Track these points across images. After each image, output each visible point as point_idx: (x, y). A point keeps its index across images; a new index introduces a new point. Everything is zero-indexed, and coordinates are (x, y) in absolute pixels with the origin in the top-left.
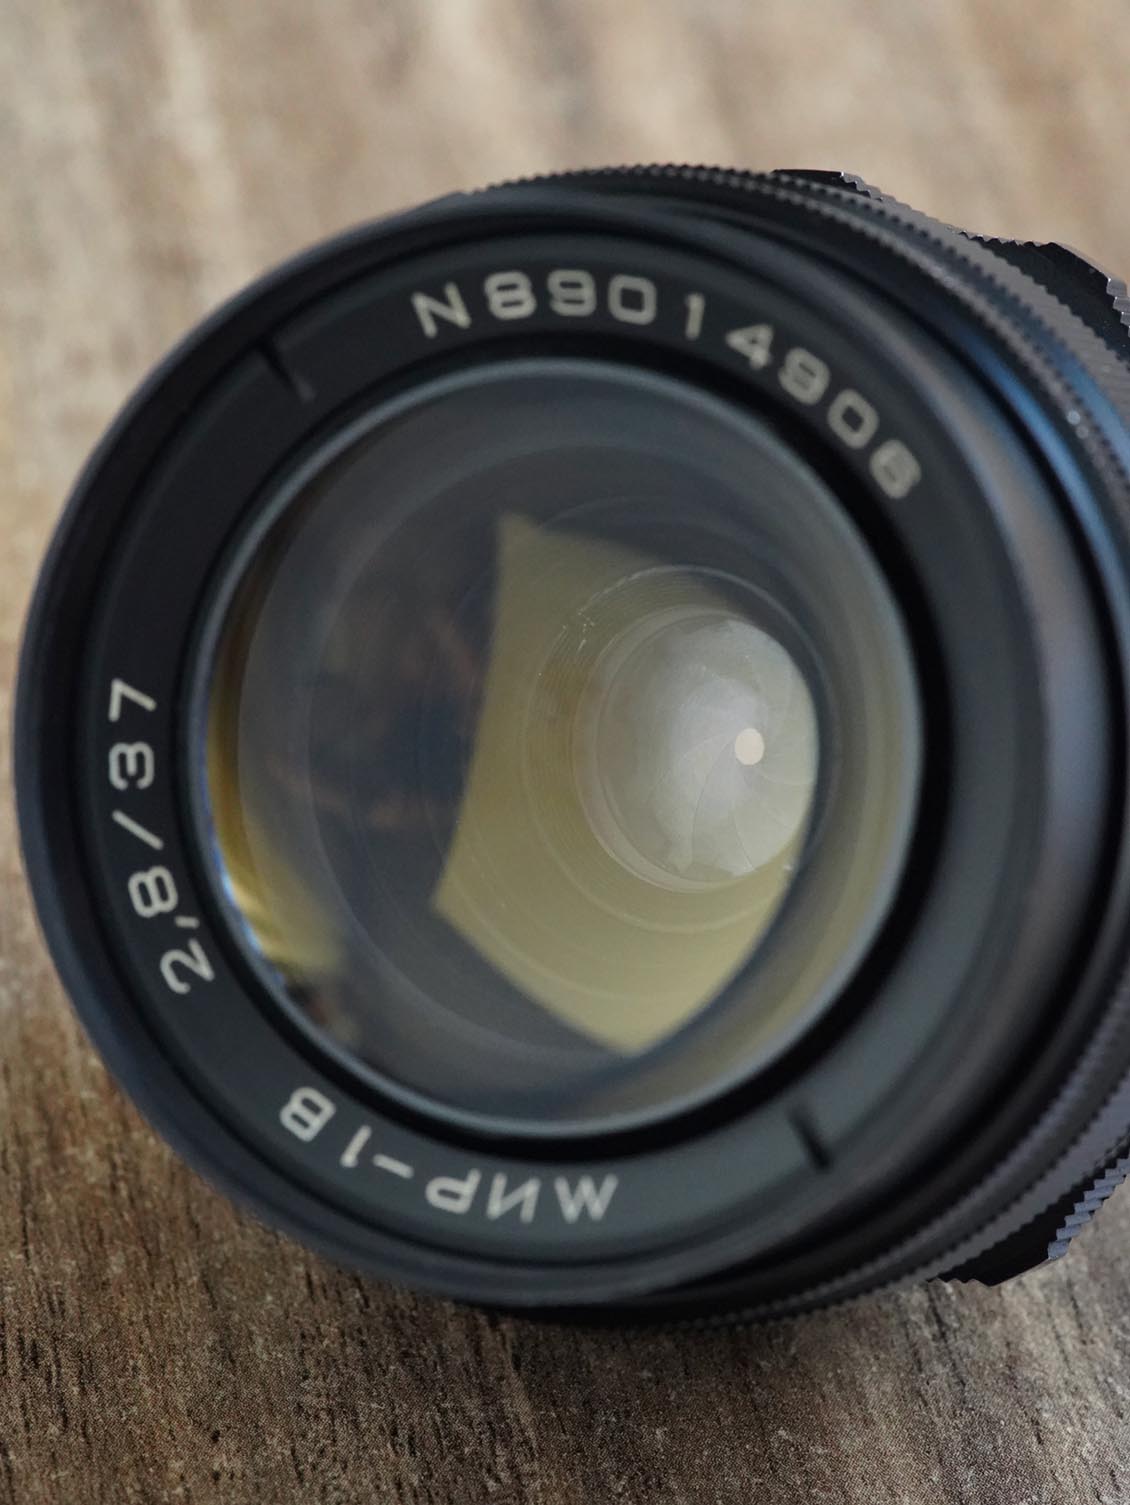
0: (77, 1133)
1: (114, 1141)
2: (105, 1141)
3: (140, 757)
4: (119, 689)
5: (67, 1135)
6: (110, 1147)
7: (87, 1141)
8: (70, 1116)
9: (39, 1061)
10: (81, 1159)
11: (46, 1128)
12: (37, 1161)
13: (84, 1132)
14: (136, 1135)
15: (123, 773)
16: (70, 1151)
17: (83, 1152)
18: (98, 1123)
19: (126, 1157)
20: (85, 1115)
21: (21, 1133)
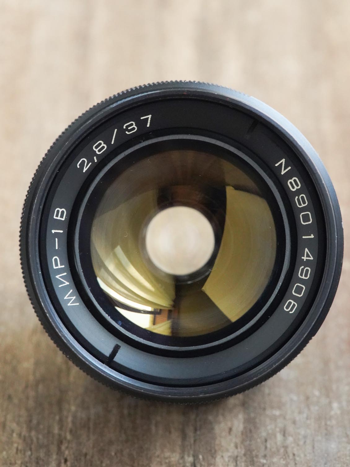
3: (134, 129)
4: (150, 116)
15: (127, 127)
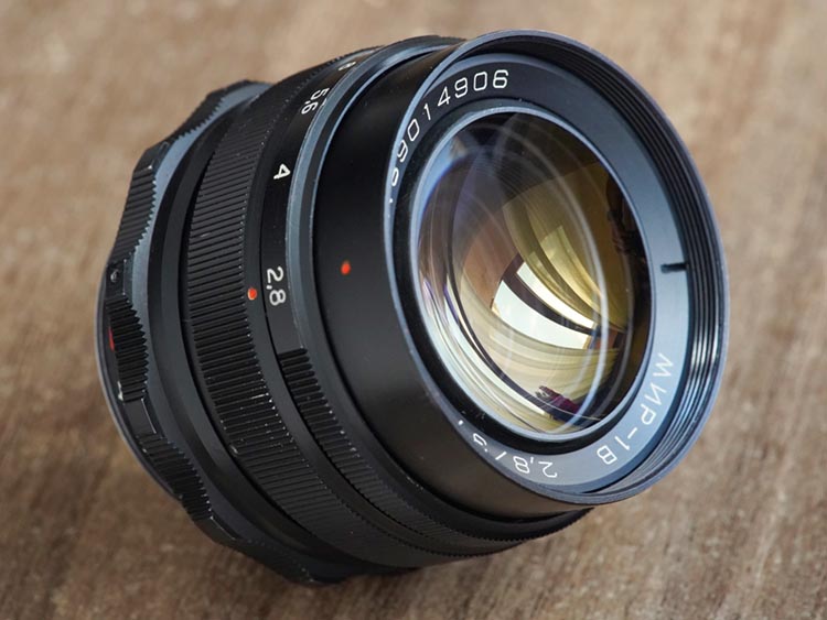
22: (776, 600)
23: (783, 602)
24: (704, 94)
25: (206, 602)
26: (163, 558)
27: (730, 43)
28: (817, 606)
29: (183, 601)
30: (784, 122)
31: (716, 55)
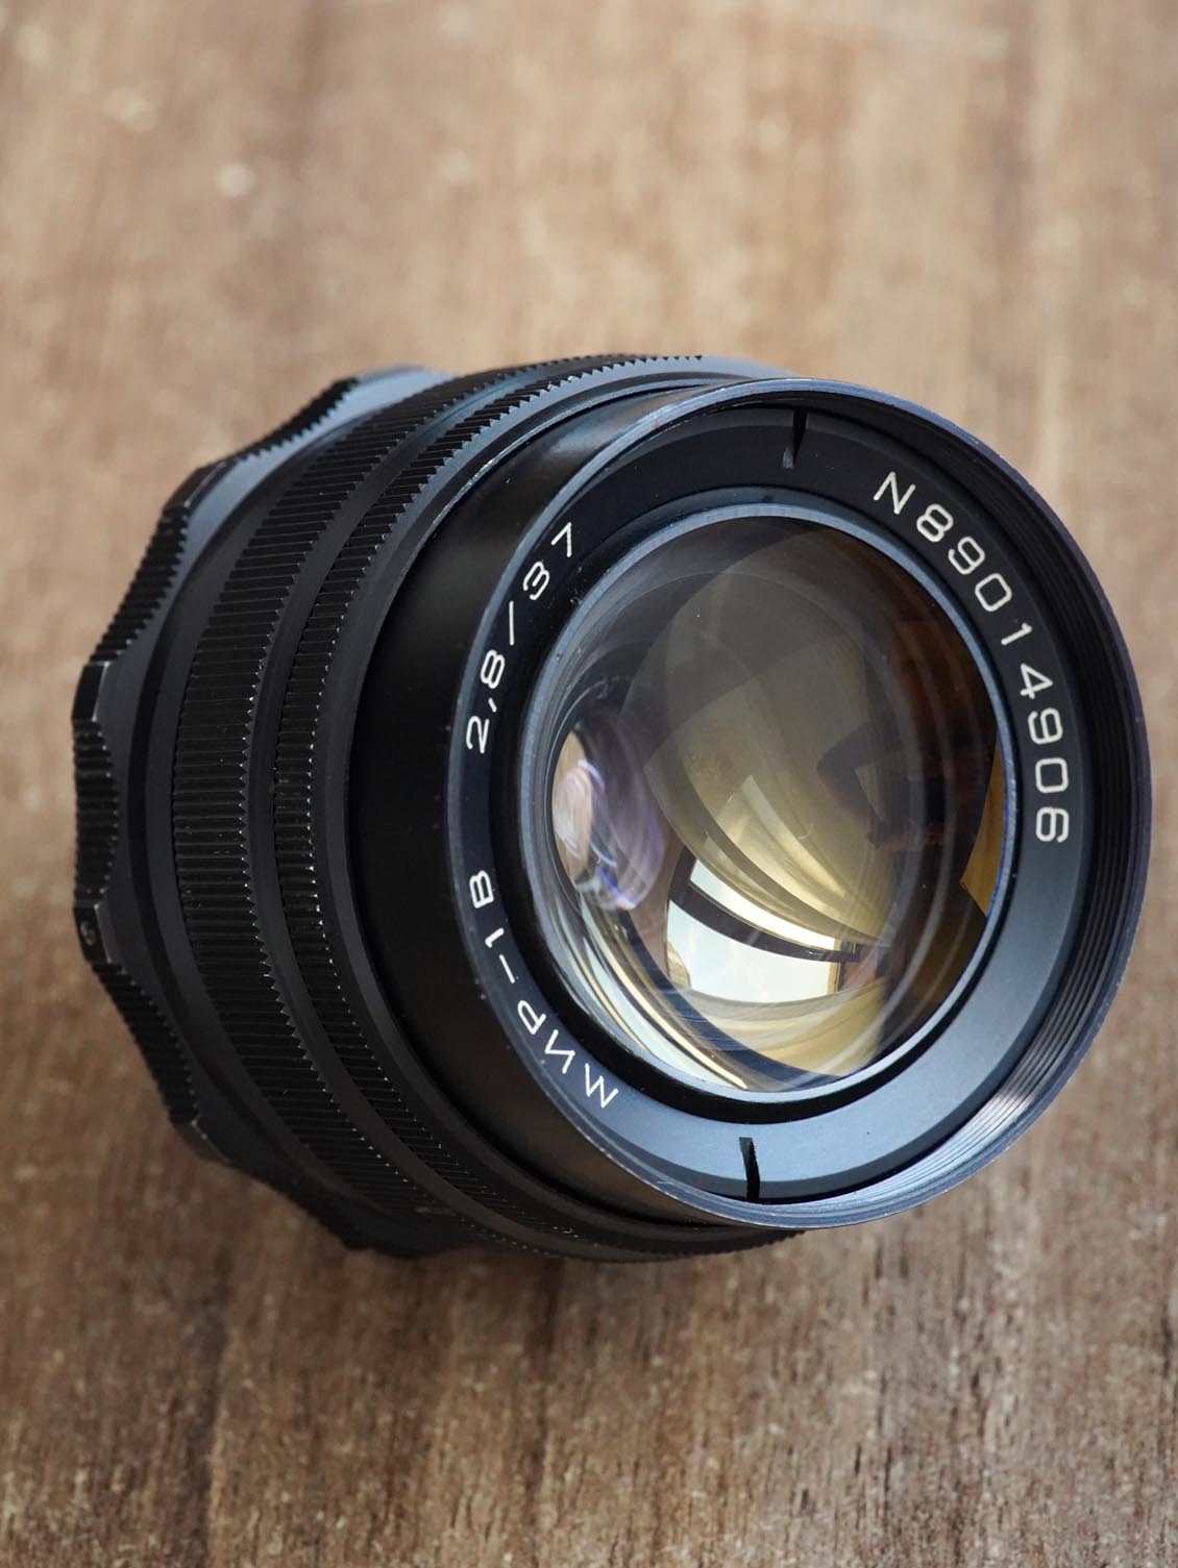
0: (680, 1531)
1: (708, 1541)
2: (700, 1540)
3: (543, 579)
5: (670, 1533)
6: (702, 1546)
7: (686, 1538)
8: (678, 1514)
9: (666, 1458)
10: (675, 1556)
11: (655, 1525)
12: (639, 1557)
13: (685, 1531)
14: (727, 1537)
15: (530, 582)
16: (669, 1548)
17: (679, 1551)
18: (700, 1521)
19: (713, 1557)
20: (690, 1514)
21: (633, 1529)
22: (1083, 1135)
23: (1096, 1138)
24: (750, 234)
25: (117, 1262)
26: (23, 1190)
27: (773, 134)
28: (1155, 1138)
29: (78, 1265)
30: (901, 272)
31: (754, 160)
